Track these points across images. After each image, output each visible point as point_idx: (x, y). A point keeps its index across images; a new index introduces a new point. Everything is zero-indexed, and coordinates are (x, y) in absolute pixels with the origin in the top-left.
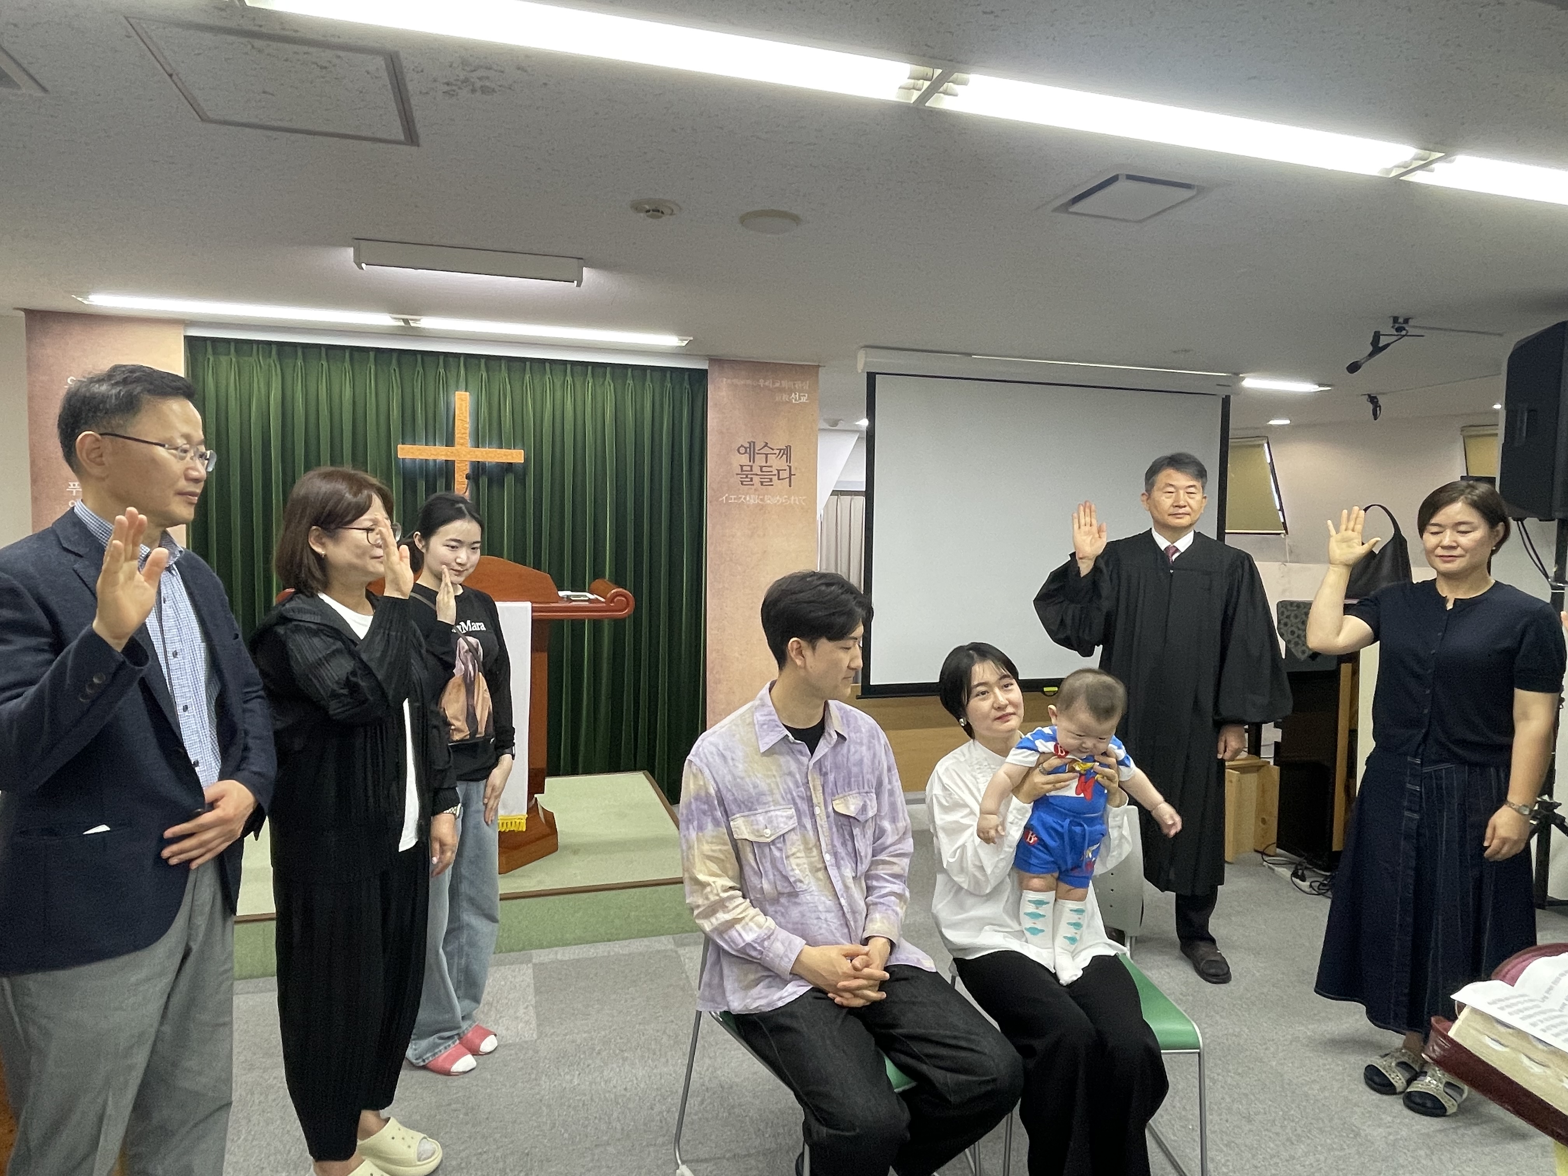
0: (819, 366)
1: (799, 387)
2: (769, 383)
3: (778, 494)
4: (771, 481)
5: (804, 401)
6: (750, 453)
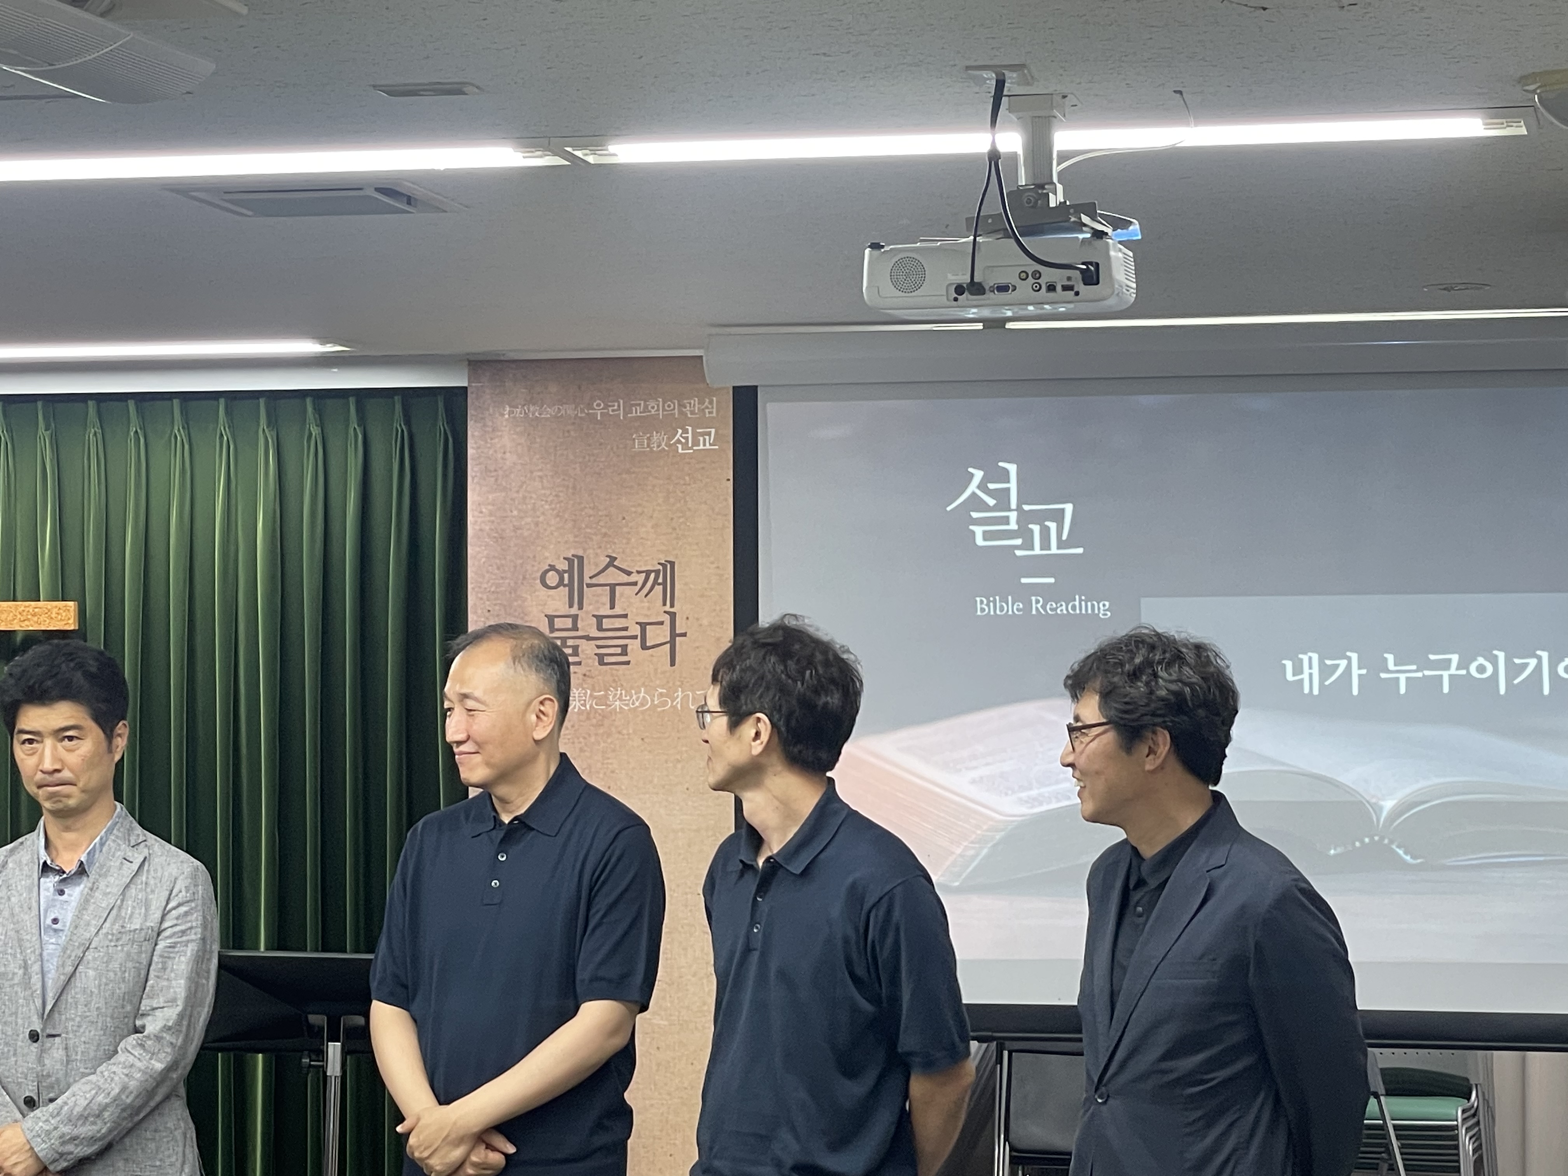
1: (692, 413)
2: (617, 409)
3: (643, 685)
4: (624, 653)
5: (708, 446)
6: (570, 585)
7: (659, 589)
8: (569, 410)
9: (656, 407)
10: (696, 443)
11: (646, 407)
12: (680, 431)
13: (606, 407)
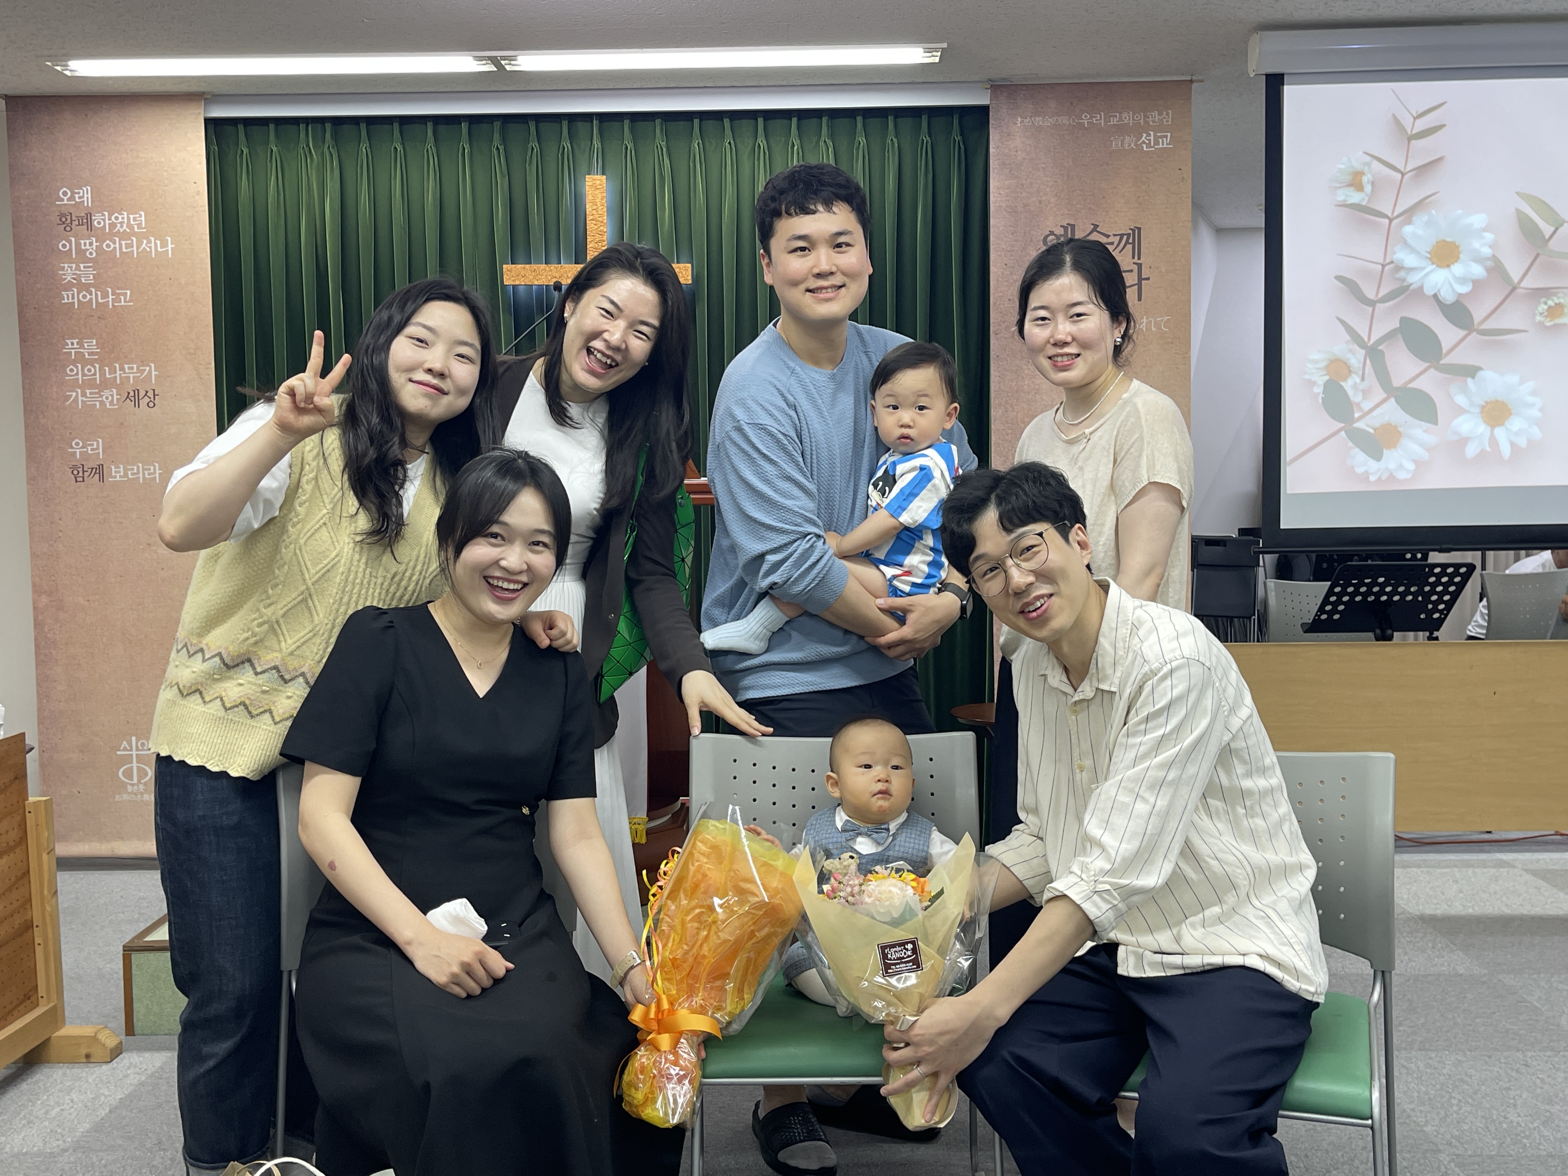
0: (1191, 81)
1: (1154, 121)
2: (1099, 119)
5: (1165, 146)
7: (1130, 247)
8: (1064, 120)
9: (1128, 118)
10: (1157, 143)
11: (1121, 117)
12: (1145, 135)
13: (1091, 118)
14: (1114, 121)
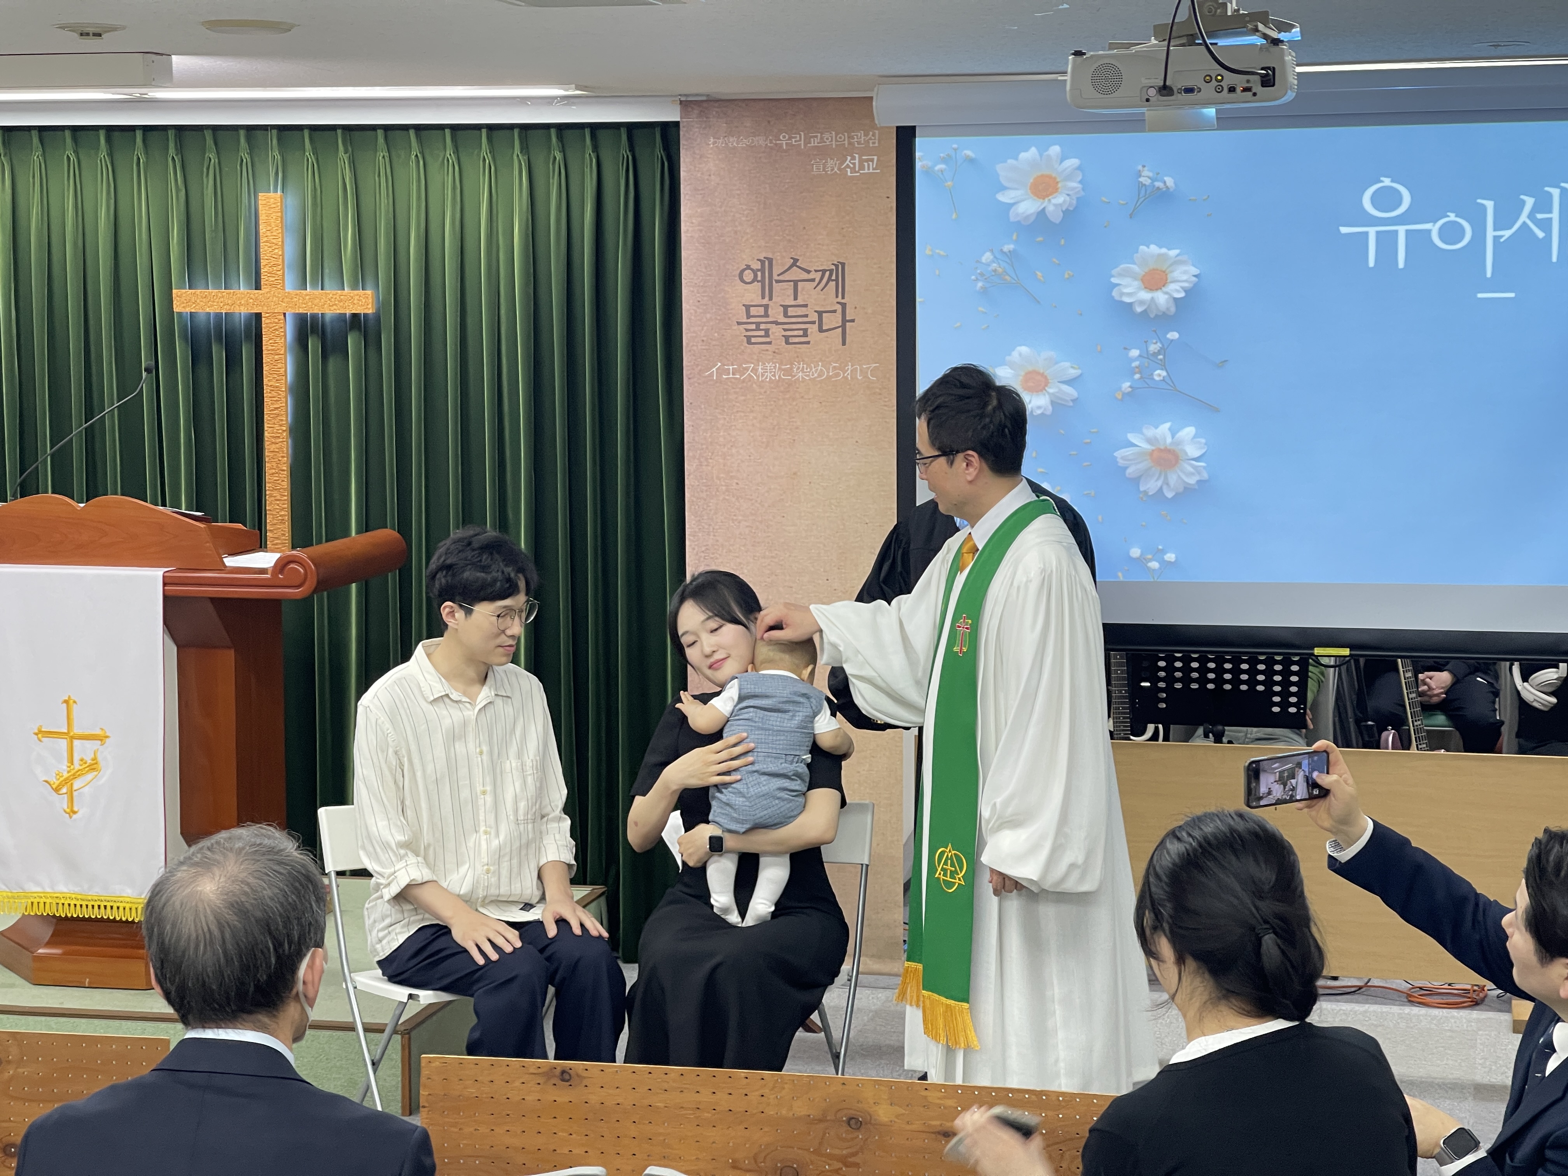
1: (859, 143)
2: (799, 140)
3: (821, 360)
4: (805, 334)
5: (871, 171)
6: (763, 282)
7: (832, 284)
9: (830, 139)
10: (862, 167)
11: (822, 138)
12: (849, 158)
13: (790, 138)
14: (814, 143)
